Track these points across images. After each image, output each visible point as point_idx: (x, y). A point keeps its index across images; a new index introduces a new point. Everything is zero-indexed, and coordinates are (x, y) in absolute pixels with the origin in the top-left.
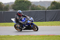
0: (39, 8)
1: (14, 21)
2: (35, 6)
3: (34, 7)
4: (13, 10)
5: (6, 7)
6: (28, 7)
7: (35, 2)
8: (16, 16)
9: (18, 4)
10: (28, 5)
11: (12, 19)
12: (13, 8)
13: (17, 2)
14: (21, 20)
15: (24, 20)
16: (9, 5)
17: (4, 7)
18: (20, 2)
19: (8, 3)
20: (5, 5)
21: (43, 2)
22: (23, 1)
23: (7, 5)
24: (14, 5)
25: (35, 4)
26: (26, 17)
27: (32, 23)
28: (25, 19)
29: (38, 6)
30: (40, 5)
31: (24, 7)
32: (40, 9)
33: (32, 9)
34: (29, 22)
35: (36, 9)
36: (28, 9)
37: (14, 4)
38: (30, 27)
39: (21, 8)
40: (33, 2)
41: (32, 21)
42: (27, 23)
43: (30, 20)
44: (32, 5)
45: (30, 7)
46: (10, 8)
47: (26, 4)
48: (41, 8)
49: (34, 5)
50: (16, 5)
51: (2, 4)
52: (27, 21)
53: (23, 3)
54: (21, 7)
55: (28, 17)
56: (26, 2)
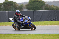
0: (52, 8)
1: (12, 20)
2: (49, 6)
3: (47, 7)
4: (27, 9)
5: (20, 6)
6: (42, 7)
7: (48, 2)
8: (14, 16)
9: (32, 3)
10: (42, 5)
11: (10, 19)
12: (27, 8)
13: (31, 2)
14: (19, 19)
15: (22, 20)
16: (23, 5)
17: (18, 7)
18: (34, 2)
19: (22, 3)
20: (19, 5)
21: (56, 2)
22: (37, 1)
23: (21, 4)
24: (28, 5)
25: (49, 4)
26: (24, 17)
27: (29, 23)
28: (23, 18)
29: (51, 6)
30: (54, 5)
31: (38, 7)
32: (54, 9)
33: (46, 8)
34: (27, 21)
35: (49, 9)
36: (42, 9)
37: (28, 3)
38: (28, 26)
39: (35, 8)
40: (46, 2)
41: (30, 21)
42: (25, 22)
43: (28, 20)
44: (46, 5)
45: (44, 7)
46: (24, 8)
47: (40, 3)
48: (54, 7)
49: (47, 5)
50: (30, 5)
51: (17, 4)
52: (25, 20)
53: (37, 3)
54: (35, 6)
55: (26, 16)
56: (39, 2)
